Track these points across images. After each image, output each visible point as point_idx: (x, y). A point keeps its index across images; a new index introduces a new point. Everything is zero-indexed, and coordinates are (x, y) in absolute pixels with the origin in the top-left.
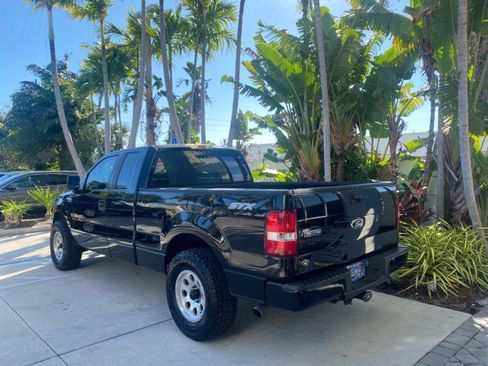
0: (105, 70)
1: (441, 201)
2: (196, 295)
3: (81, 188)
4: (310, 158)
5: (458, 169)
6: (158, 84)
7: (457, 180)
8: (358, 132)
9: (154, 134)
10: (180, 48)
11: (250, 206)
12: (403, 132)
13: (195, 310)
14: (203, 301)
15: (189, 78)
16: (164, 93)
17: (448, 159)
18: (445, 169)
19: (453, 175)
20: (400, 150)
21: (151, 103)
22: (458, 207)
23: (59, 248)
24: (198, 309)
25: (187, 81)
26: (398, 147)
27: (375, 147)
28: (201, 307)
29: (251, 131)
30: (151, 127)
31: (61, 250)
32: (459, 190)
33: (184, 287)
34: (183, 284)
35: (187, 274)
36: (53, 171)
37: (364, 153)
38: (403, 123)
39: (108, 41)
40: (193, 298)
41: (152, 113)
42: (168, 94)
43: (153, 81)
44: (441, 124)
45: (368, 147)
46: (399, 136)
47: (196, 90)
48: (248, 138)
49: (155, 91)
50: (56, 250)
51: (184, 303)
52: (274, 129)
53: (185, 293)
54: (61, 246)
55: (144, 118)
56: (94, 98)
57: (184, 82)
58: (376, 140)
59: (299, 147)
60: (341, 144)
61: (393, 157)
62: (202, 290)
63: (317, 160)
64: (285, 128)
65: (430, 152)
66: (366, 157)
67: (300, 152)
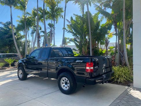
0: (25, 25)
1: (119, 61)
2: (66, 83)
4: (85, 49)
5: (123, 53)
7: (122, 55)
8: (97, 43)
9: (39, 43)
10: (47, 19)
11: (81, 61)
13: (66, 87)
14: (69, 85)
17: (120, 50)
18: (120, 53)
21: (39, 34)
22: (123, 62)
23: (20, 74)
24: (67, 87)
26: (108, 47)
27: (102, 47)
30: (39, 41)
32: (123, 58)
33: (63, 82)
34: (62, 80)
37: (99, 48)
38: (109, 41)
39: (26, 16)
40: (65, 84)
41: (39, 37)
42: (43, 32)
43: (39, 28)
44: (119, 42)
45: (100, 47)
46: (108, 44)
47: (51, 31)
48: (67, 44)
49: (40, 31)
51: (63, 86)
52: (75, 42)
53: (63, 83)
57: (48, 28)
58: (102, 45)
59: (82, 47)
60: (93, 46)
61: (107, 49)
62: (68, 82)
63: (87, 50)
64: (78, 42)
65: (116, 48)
66: (99, 50)
67: (83, 48)
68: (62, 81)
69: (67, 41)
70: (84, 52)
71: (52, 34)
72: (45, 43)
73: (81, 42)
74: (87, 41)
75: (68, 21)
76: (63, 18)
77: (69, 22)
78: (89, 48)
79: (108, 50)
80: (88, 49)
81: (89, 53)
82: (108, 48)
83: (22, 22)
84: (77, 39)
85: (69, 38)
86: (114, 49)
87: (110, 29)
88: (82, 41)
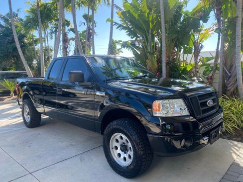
0: (39, 17)
1: (221, 86)
4: (153, 64)
5: (230, 69)
6: (68, 24)
7: (229, 75)
8: (176, 50)
9: (67, 52)
12: (202, 51)
15: (86, 22)
16: (72, 30)
17: (225, 64)
18: (223, 70)
19: (228, 72)
20: (200, 59)
22: (229, 88)
25: (84, 24)
26: (199, 58)
27: (186, 59)
29: (118, 50)
30: (65, 48)
32: (230, 80)
36: (12, 71)
37: (179, 61)
38: (202, 46)
39: (40, 1)
41: (66, 41)
42: (74, 30)
44: (223, 46)
45: (182, 59)
46: (200, 52)
47: (89, 28)
48: (117, 53)
52: (132, 49)
55: (61, 43)
58: (186, 55)
59: (147, 58)
60: (168, 57)
61: (196, 63)
63: (156, 65)
64: (138, 48)
65: (216, 61)
66: (180, 64)
67: (147, 61)
69: (118, 47)
71: (89, 35)
72: (77, 50)
73: (144, 49)
74: (156, 47)
78: (159, 61)
79: (199, 64)
80: (158, 64)
81: (160, 70)
82: (198, 61)
84: (137, 44)
85: (120, 41)
86: (213, 61)
87: (205, 21)
88: (146, 47)
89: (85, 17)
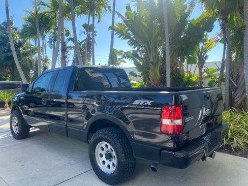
0: (37, 26)
1: (227, 98)
2: (109, 156)
3: (30, 91)
4: (155, 74)
5: (237, 80)
6: (68, 34)
7: (236, 86)
8: (179, 60)
9: (65, 61)
10: (79, 13)
12: (206, 61)
13: (109, 166)
14: (115, 161)
15: (85, 31)
17: (231, 75)
18: (230, 81)
19: (234, 84)
20: (205, 70)
21: (64, 44)
22: (236, 100)
23: (15, 126)
24: (111, 165)
26: (203, 68)
27: (190, 70)
28: (113, 164)
29: (119, 59)
30: (64, 58)
31: (17, 127)
32: (237, 92)
33: (101, 152)
34: (100, 149)
35: (103, 144)
36: (8, 81)
37: (183, 71)
38: (207, 56)
39: (39, 9)
40: (107, 159)
41: (64, 50)
42: (73, 40)
43: (65, 33)
45: (185, 70)
46: (204, 63)
47: (89, 38)
48: (118, 64)
49: (66, 38)
50: (13, 127)
51: (101, 162)
52: (134, 59)
53: (101, 155)
54: (17, 125)
55: (60, 53)
56: (31, 42)
57: (83, 33)
58: (190, 65)
59: (149, 68)
60: (172, 67)
61: (201, 74)
62: (114, 154)
63: (159, 76)
64: (140, 58)
65: (222, 71)
66: (184, 74)
67: (150, 71)
68: (98, 151)
69: (119, 57)
70: (153, 80)
71: (89, 44)
72: (76, 60)
73: (146, 59)
74: (158, 56)
75: (120, 15)
76: (110, 10)
77: (123, 17)
78: (163, 71)
79: (204, 74)
80: (161, 74)
81: (163, 81)
82: (203, 71)
83: (30, 20)
84: (139, 53)
85: (122, 51)
86: (219, 72)
88: (148, 57)
89: (85, 26)
